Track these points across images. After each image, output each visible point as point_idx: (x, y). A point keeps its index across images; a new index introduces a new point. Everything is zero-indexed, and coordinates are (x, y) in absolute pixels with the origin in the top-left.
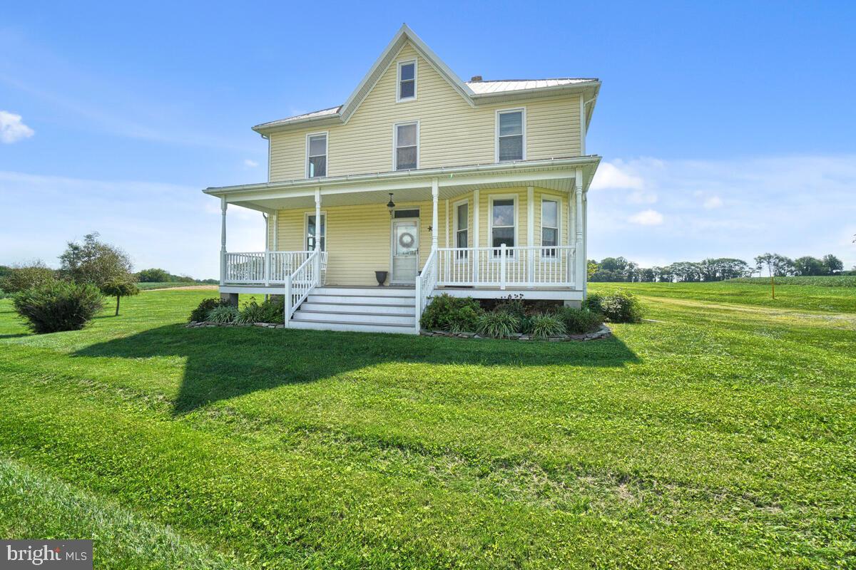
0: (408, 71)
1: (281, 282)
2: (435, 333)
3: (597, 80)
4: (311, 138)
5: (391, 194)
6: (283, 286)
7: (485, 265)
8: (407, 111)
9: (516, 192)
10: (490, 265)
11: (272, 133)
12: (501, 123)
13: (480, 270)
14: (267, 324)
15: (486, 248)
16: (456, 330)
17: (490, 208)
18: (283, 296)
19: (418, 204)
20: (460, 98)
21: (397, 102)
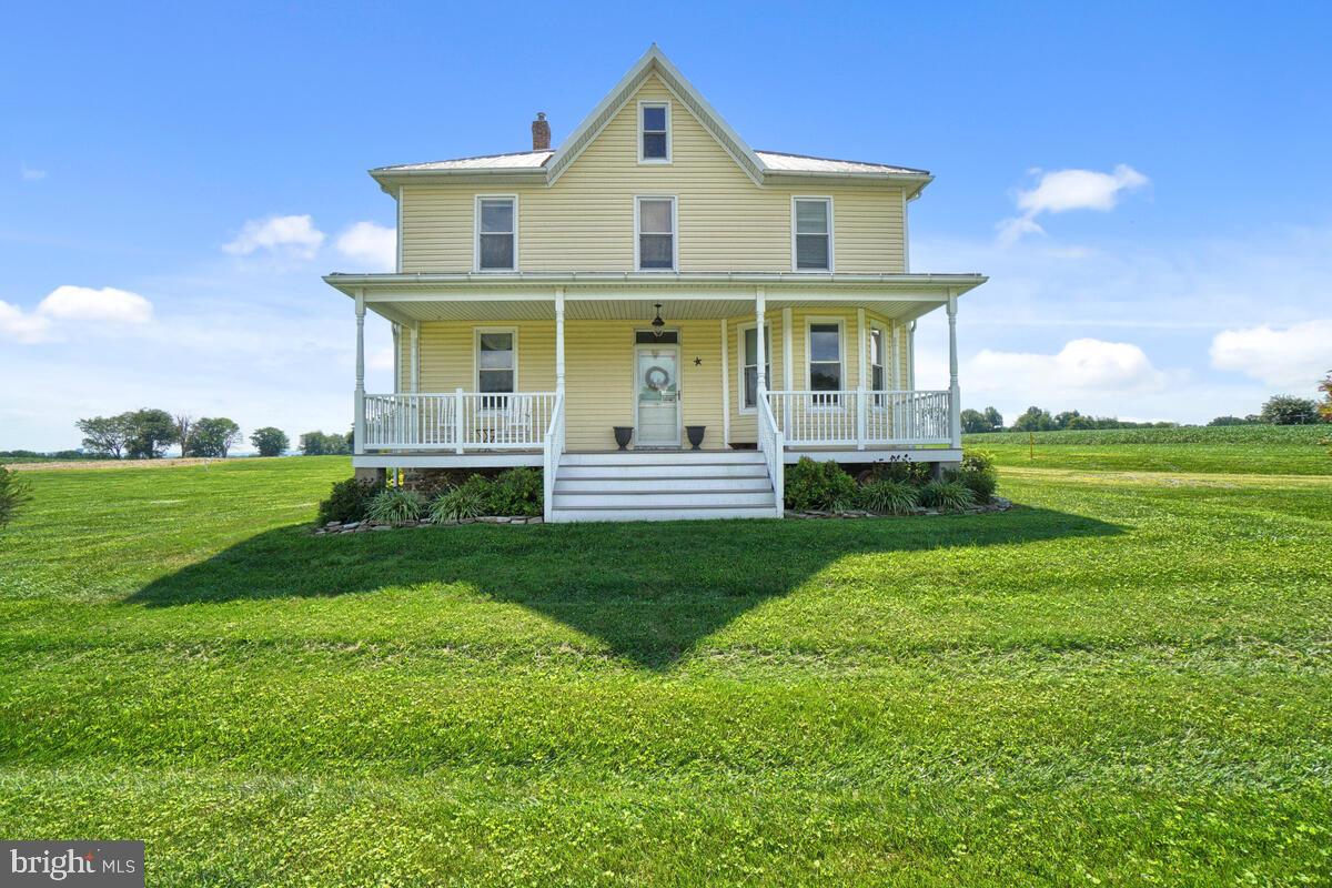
0: (655, 117)
1: (537, 445)
2: (809, 514)
3: (928, 173)
4: (483, 202)
5: (658, 306)
6: (540, 452)
7: (802, 417)
8: (656, 177)
9: (842, 315)
10: (809, 416)
11: (403, 185)
12: (799, 214)
13: (795, 423)
14: (507, 519)
15: (801, 392)
16: (839, 509)
17: (808, 334)
18: (539, 469)
19: (678, 323)
20: (739, 170)
21: (640, 162)
